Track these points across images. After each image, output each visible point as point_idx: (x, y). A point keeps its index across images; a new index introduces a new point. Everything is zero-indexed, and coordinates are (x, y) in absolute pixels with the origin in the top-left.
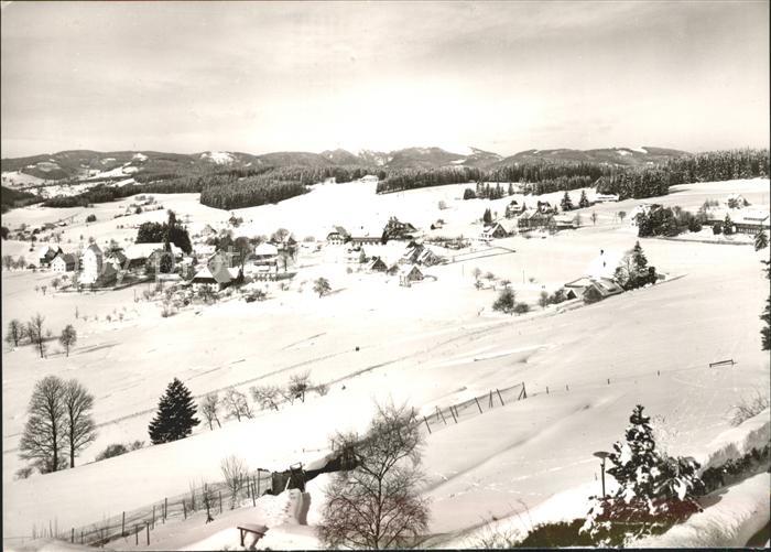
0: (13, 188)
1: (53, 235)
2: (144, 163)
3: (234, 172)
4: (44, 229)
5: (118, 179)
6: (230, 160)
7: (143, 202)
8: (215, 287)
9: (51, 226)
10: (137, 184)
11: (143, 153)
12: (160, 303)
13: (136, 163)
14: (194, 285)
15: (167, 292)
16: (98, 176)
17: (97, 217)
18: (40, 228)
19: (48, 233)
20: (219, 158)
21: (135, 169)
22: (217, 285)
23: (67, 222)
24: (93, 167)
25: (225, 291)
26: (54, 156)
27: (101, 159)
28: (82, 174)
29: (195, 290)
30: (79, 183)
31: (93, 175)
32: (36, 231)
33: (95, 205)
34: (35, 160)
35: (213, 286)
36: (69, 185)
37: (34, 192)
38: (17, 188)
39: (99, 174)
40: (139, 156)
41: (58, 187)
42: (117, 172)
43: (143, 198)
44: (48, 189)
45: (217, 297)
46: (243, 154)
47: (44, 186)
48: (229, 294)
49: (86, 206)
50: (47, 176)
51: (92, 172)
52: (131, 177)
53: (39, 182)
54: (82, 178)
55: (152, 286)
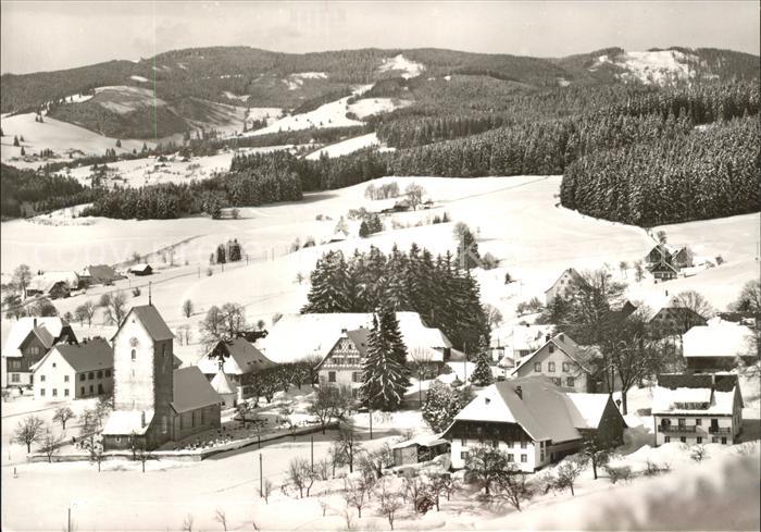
0: (21, 165)
1: (105, 302)
2: (413, 84)
3: (678, 105)
4: (83, 284)
5: (332, 136)
6: (687, 72)
7: (390, 203)
8: (524, 458)
9: (105, 275)
10: (384, 149)
11: (412, 55)
12: (337, 502)
13: (389, 86)
14: (457, 447)
15: (367, 466)
16: (273, 128)
17: (246, 249)
18: (71, 279)
19: (95, 294)
20: (653, 65)
21: (384, 105)
22: (532, 451)
23: (155, 264)
24: (260, 100)
25: (554, 472)
26: (144, 67)
27: (286, 74)
28: (226, 122)
29: (458, 462)
30: (213, 148)
31: (258, 125)
32: (60, 290)
33: (243, 211)
34: (88, 78)
35: (517, 450)
36: (186, 154)
37: (82, 176)
38: (35, 166)
39: (279, 122)
40: (400, 63)
41: (152, 161)
42: (331, 115)
43: (389, 191)
44: (123, 166)
45: (524, 492)
46: (728, 53)
47: (112, 157)
48: (565, 483)
49: (217, 215)
50: (120, 127)
51: (256, 114)
52: (369, 129)
53: (99, 145)
54: (226, 133)
55: (324, 450)
